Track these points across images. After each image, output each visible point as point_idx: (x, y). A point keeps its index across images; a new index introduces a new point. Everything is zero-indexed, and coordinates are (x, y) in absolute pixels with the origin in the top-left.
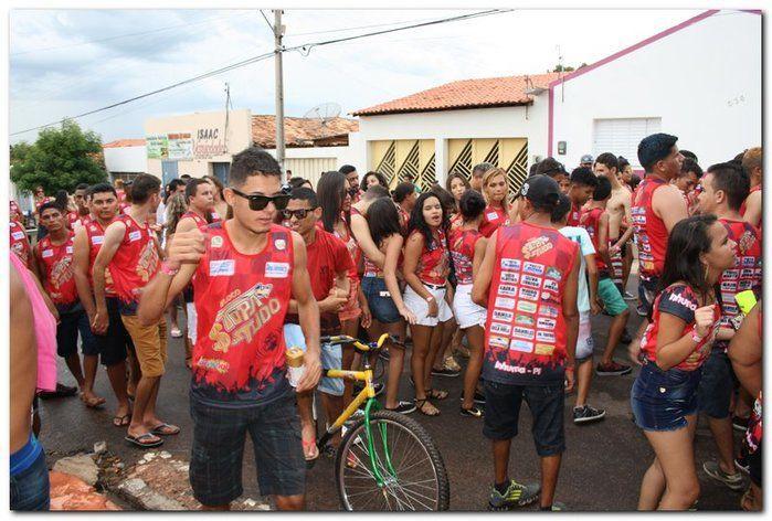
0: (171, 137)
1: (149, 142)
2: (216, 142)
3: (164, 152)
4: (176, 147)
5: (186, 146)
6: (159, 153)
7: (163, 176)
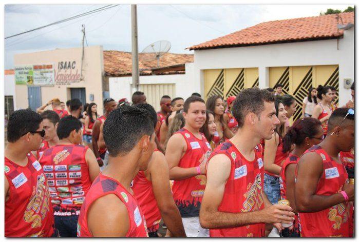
0: (36, 68)
1: (17, 72)
2: (74, 72)
3: (30, 79)
4: (40, 76)
5: (48, 75)
6: (25, 80)
7: (29, 99)
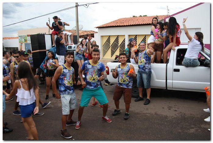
1: (20, 37)
3: (26, 40)
7: (25, 48)
